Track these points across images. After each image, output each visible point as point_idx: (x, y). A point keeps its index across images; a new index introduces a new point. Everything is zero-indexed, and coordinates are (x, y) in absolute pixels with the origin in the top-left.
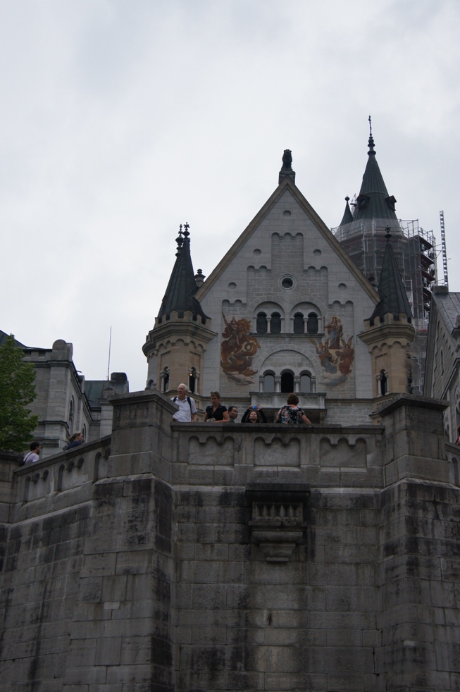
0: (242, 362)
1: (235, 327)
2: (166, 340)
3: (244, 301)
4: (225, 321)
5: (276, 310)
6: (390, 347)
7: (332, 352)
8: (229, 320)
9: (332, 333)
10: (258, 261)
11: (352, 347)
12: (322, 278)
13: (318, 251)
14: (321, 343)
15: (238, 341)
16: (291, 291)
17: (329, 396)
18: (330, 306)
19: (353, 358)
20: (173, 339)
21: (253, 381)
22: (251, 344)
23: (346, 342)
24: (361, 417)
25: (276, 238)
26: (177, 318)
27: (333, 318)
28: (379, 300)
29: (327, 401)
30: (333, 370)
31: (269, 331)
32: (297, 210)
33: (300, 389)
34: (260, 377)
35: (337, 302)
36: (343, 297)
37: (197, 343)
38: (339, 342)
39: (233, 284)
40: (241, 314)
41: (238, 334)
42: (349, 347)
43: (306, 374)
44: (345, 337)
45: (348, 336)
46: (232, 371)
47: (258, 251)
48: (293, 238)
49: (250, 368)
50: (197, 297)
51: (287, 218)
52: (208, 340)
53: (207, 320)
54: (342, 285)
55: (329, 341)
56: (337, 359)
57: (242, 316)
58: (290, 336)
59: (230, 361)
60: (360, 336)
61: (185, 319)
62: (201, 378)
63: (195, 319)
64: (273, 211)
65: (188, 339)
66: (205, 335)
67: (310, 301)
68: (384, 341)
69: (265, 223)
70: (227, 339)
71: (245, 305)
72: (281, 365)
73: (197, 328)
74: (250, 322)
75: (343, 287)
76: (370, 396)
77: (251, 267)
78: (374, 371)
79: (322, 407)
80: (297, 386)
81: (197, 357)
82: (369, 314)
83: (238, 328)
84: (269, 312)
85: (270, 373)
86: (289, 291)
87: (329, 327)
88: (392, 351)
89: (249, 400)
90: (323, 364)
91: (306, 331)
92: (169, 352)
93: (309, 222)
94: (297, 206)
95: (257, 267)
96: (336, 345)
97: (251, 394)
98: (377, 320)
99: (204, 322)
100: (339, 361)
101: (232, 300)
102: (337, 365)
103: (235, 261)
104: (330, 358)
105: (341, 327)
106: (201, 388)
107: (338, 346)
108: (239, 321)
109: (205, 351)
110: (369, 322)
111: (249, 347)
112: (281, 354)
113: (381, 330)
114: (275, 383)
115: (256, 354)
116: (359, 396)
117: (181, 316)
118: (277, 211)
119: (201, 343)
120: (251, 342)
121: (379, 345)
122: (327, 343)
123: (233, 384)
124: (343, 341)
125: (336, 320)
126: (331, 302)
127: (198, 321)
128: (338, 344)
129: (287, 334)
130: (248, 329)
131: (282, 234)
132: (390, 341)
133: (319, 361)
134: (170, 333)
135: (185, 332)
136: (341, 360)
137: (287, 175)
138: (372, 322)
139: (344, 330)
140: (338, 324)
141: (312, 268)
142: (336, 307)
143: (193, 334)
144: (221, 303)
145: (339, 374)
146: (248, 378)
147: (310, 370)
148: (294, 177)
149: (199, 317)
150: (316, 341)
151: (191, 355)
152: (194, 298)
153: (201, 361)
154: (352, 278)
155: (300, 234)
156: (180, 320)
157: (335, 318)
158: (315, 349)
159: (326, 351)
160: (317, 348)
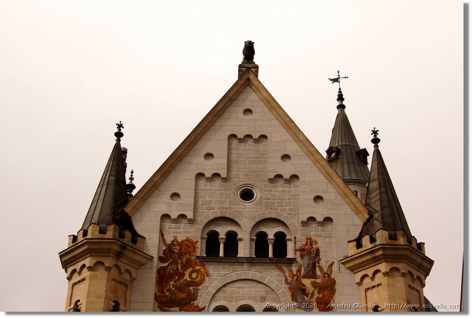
0: (184, 295)
1: (176, 249)
2: (80, 264)
3: (190, 215)
4: (164, 241)
5: (231, 228)
6: (385, 274)
8: (169, 239)
9: (306, 258)
10: (209, 167)
11: (333, 276)
12: (292, 189)
13: (286, 157)
14: (291, 271)
15: (179, 267)
16: (251, 204)
19: (335, 291)
20: (91, 261)
22: (198, 271)
23: (325, 269)
25: (233, 141)
27: (307, 239)
28: (367, 216)
31: (221, 254)
32: (260, 109)
35: (312, 219)
36: (320, 212)
38: (315, 269)
39: (176, 195)
40: (186, 232)
41: (180, 258)
42: (329, 276)
44: (324, 264)
45: (327, 262)
47: (209, 156)
48: (255, 141)
49: (195, 303)
50: (128, 210)
51: (248, 117)
52: (140, 265)
53: (140, 240)
54: (319, 198)
55: (303, 269)
56: (313, 293)
57: (187, 235)
58: (249, 261)
59: (168, 293)
60: (345, 261)
61: (110, 234)
63: (122, 236)
64: (230, 109)
65: (111, 262)
66: (136, 257)
67: (277, 218)
68: (378, 267)
69: (220, 123)
70: (165, 265)
71: (190, 221)
72: (237, 299)
73: (123, 247)
74: (196, 242)
75: (319, 201)
77: (201, 175)
81: (122, 287)
83: (180, 250)
84: (222, 231)
85: (222, 310)
86: (248, 205)
87: (302, 250)
90: (294, 298)
91: (271, 255)
92: (84, 280)
93: (276, 122)
94: (261, 103)
95: (208, 175)
96: (311, 274)
99: (134, 241)
100: (316, 295)
101: (174, 215)
102: (314, 300)
103: (180, 167)
104: (303, 291)
105: (318, 250)
107: (314, 276)
108: (182, 242)
110: (355, 243)
111: (194, 275)
112: (238, 284)
113: (371, 251)
115: (204, 284)
117: (103, 231)
119: (130, 268)
120: (197, 268)
121: (370, 272)
122: (299, 271)
124: (321, 269)
125: (310, 241)
126: (304, 218)
127: (126, 239)
128: (314, 272)
129: (247, 258)
130: (194, 251)
131: (241, 136)
133: (289, 294)
134: (86, 254)
135: (108, 253)
136: (319, 293)
137: (249, 68)
138: (358, 243)
139: (321, 254)
140: (314, 246)
141: (279, 176)
142: (311, 225)
143: (119, 255)
144: (159, 219)
148: (257, 71)
149: (128, 234)
150: (285, 269)
151: (114, 283)
152: (123, 211)
153: (128, 292)
154: (332, 189)
155: (264, 137)
156: (101, 236)
157: (309, 239)
158: (284, 279)
159: (299, 281)
160: (286, 278)
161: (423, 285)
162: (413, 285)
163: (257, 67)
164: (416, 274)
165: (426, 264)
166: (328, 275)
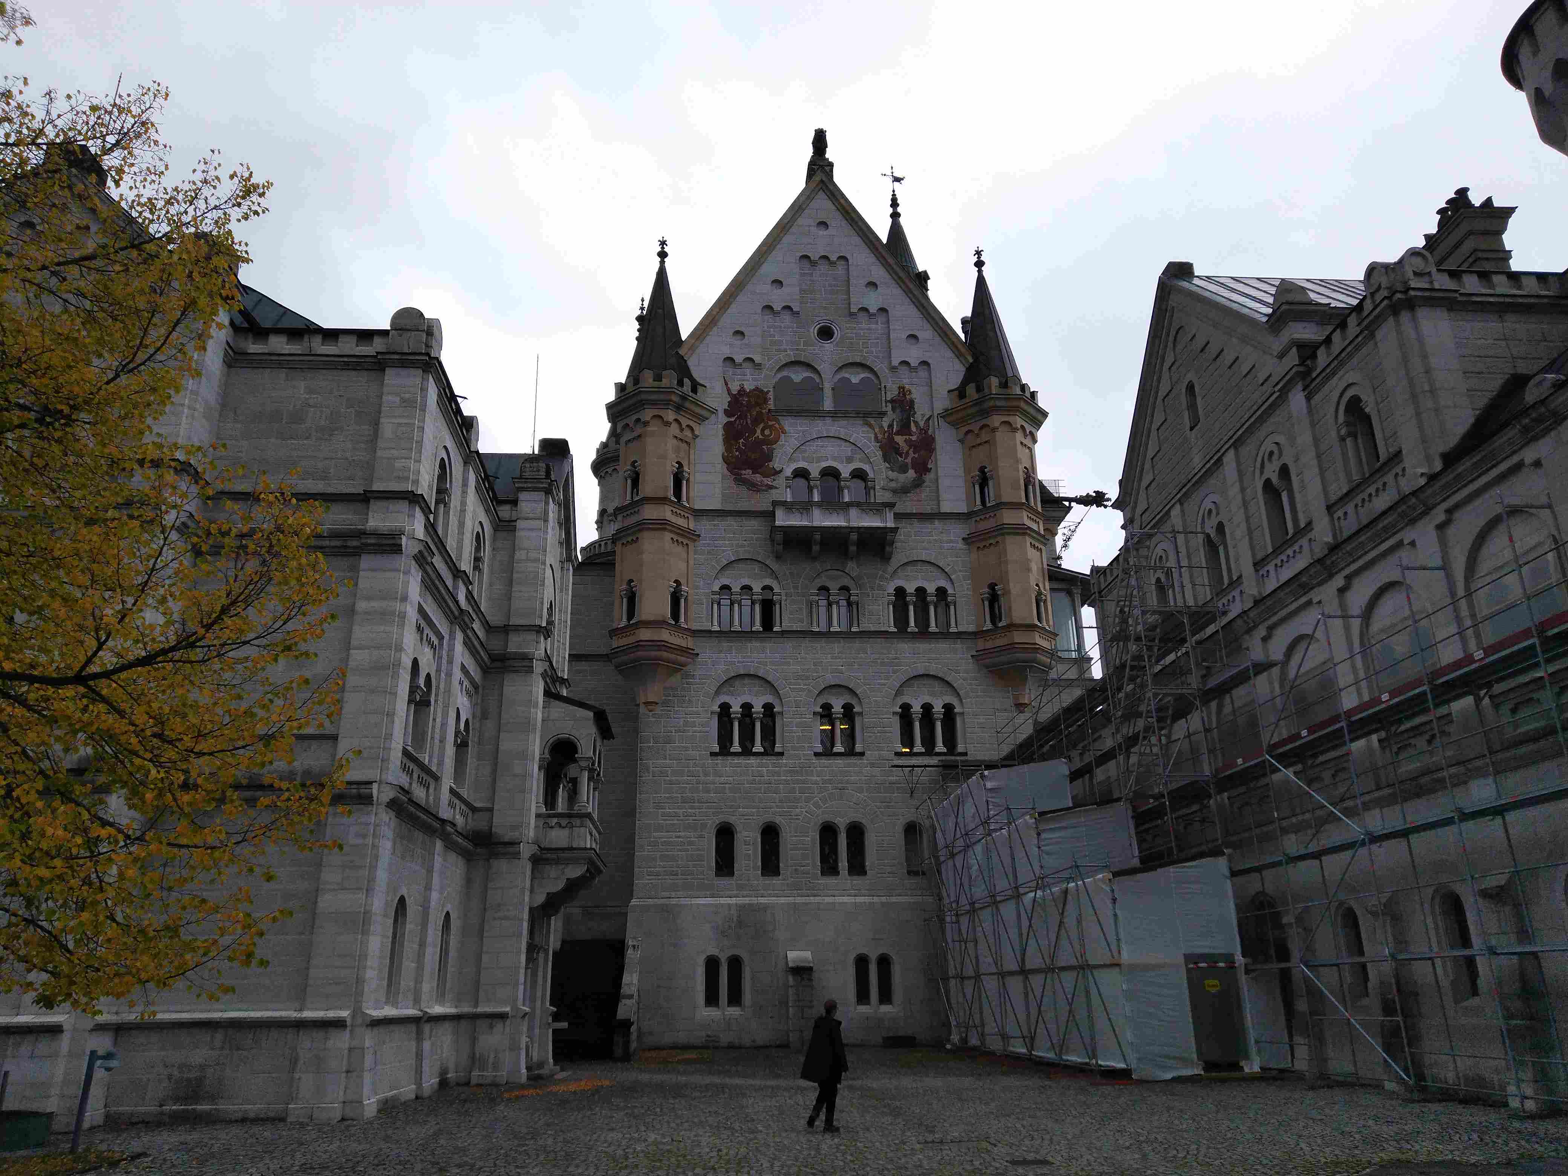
0: (757, 456)
1: (744, 400)
2: (635, 417)
3: (757, 359)
4: (728, 390)
5: (809, 374)
6: (994, 430)
7: (899, 439)
8: (735, 389)
9: (899, 411)
10: (778, 298)
11: (930, 432)
12: (880, 326)
13: (873, 285)
14: (881, 427)
15: (749, 422)
16: (831, 345)
17: (898, 508)
18: (893, 369)
19: (934, 449)
20: (647, 414)
21: (774, 484)
22: (771, 427)
23: (922, 424)
24: (951, 541)
25: (806, 263)
26: (651, 380)
27: (899, 388)
28: (971, 360)
29: (898, 516)
30: (903, 469)
32: (836, 221)
33: (850, 496)
34: (787, 478)
35: (905, 363)
36: (914, 355)
37: (685, 422)
38: (910, 424)
39: (739, 333)
40: (754, 379)
41: (748, 411)
42: (926, 432)
43: (859, 475)
45: (923, 415)
46: (741, 469)
47: (778, 283)
48: (832, 264)
49: (771, 464)
50: (682, 352)
51: (822, 232)
52: (702, 419)
53: (700, 389)
54: (913, 337)
55: (895, 423)
56: (907, 453)
57: (755, 383)
58: (832, 414)
59: (737, 454)
60: (946, 415)
61: (665, 382)
62: (691, 479)
63: (681, 383)
64: (800, 221)
65: (670, 416)
66: (697, 410)
67: (863, 362)
68: (984, 422)
69: (787, 239)
70: (733, 419)
71: (758, 366)
72: (819, 460)
73: (684, 398)
74: (768, 392)
75: (913, 341)
76: (963, 508)
77: (769, 308)
78: (967, 470)
79: (890, 524)
80: (846, 491)
81: (684, 445)
82: (956, 380)
83: (749, 401)
84: (797, 377)
85: (801, 474)
86: (828, 346)
87: (892, 401)
88: (998, 434)
89: (772, 515)
90: (886, 458)
92: (639, 436)
93: (857, 240)
94: (836, 212)
95: (777, 307)
96: (905, 428)
97: (775, 504)
98: (971, 389)
99: (694, 390)
100: (911, 454)
101: (739, 359)
102: (909, 460)
103: (741, 298)
104: (897, 451)
105: (912, 401)
106: (691, 494)
107: (908, 432)
108: (751, 391)
109: (697, 436)
110: (956, 392)
111: (767, 432)
112: (819, 443)
113: (978, 403)
114: (810, 489)
115: (780, 443)
116: (946, 508)
117: (658, 378)
118: (805, 221)
119: (691, 423)
120: (770, 423)
121: (975, 427)
122: (891, 426)
123: (744, 490)
124: (916, 424)
125: (903, 391)
126: (895, 363)
127: (685, 387)
128: (909, 426)
129: (829, 412)
130: (766, 403)
131: (815, 257)
132: (996, 420)
133: (879, 453)
134: (641, 405)
135: (667, 404)
136: (914, 453)
137: (822, 166)
138: (961, 392)
139: (916, 406)
140: (908, 397)
141: (864, 309)
142: (904, 370)
143: (679, 408)
144: (721, 363)
145: (911, 473)
146: (768, 481)
147: (866, 467)
148: (832, 171)
149: (686, 381)
150: (874, 423)
151: (675, 441)
152: (677, 353)
153: (692, 452)
154: (927, 326)
155: (843, 258)
156: (656, 384)
157: (901, 388)
158: (873, 436)
159: (891, 439)
160: (876, 434)
161: (1035, 441)
162: (1025, 442)
163: (831, 165)
164: (1028, 428)
165: (1040, 417)
166: (924, 431)
